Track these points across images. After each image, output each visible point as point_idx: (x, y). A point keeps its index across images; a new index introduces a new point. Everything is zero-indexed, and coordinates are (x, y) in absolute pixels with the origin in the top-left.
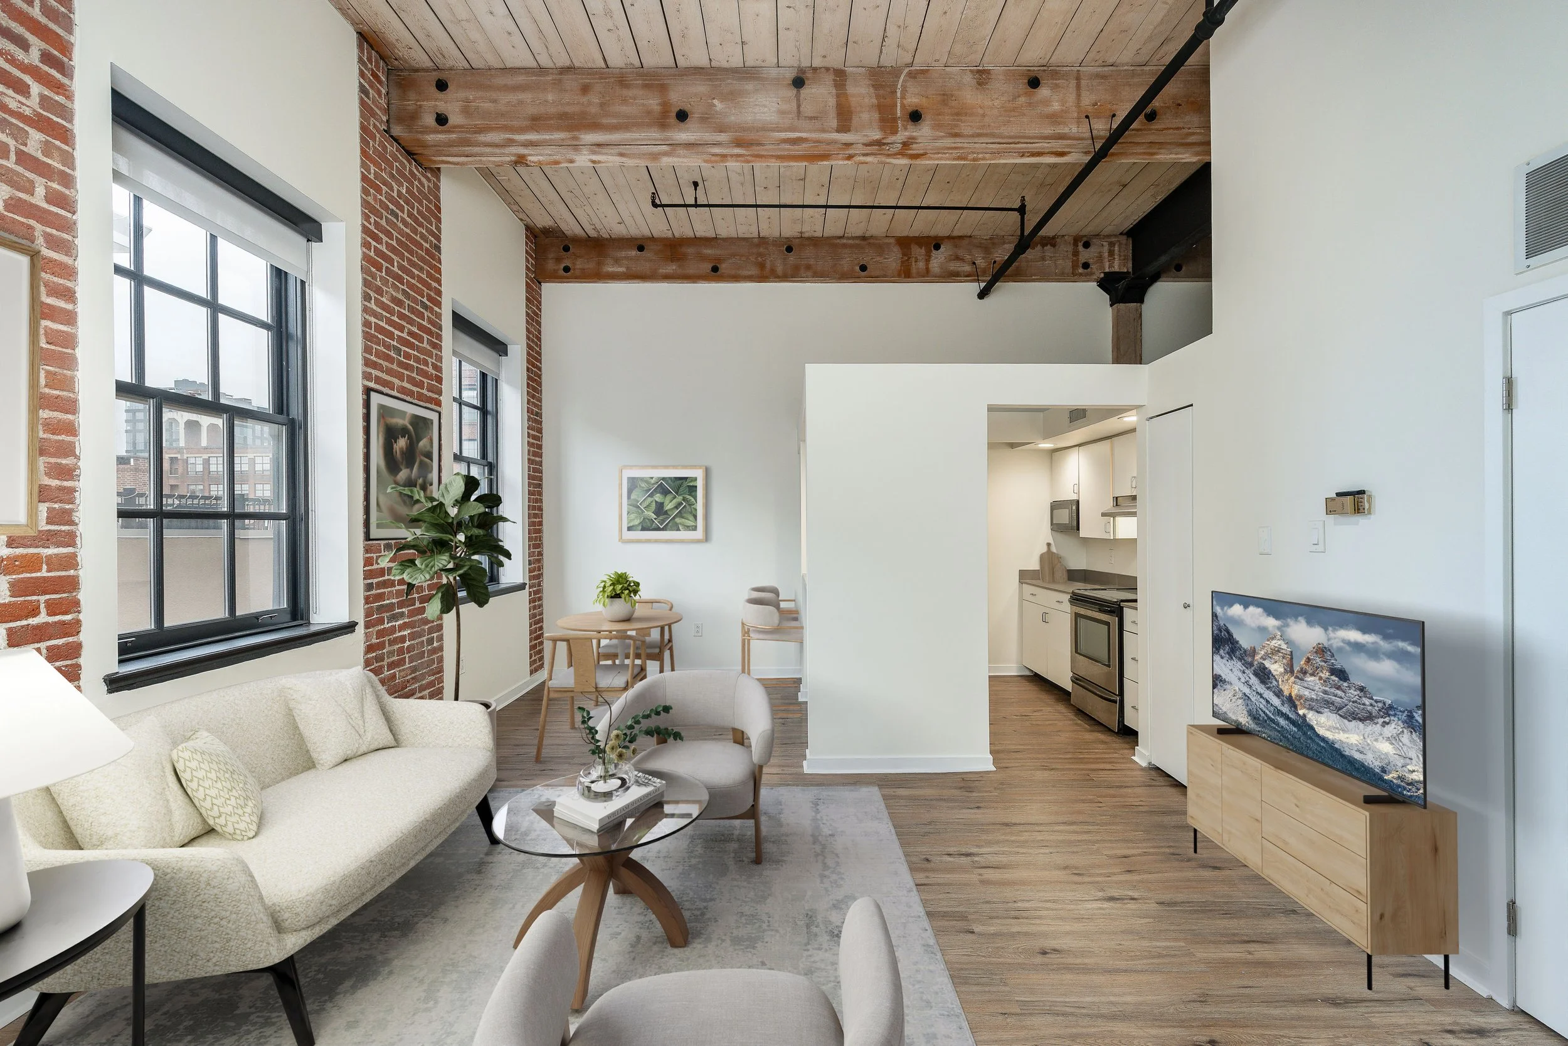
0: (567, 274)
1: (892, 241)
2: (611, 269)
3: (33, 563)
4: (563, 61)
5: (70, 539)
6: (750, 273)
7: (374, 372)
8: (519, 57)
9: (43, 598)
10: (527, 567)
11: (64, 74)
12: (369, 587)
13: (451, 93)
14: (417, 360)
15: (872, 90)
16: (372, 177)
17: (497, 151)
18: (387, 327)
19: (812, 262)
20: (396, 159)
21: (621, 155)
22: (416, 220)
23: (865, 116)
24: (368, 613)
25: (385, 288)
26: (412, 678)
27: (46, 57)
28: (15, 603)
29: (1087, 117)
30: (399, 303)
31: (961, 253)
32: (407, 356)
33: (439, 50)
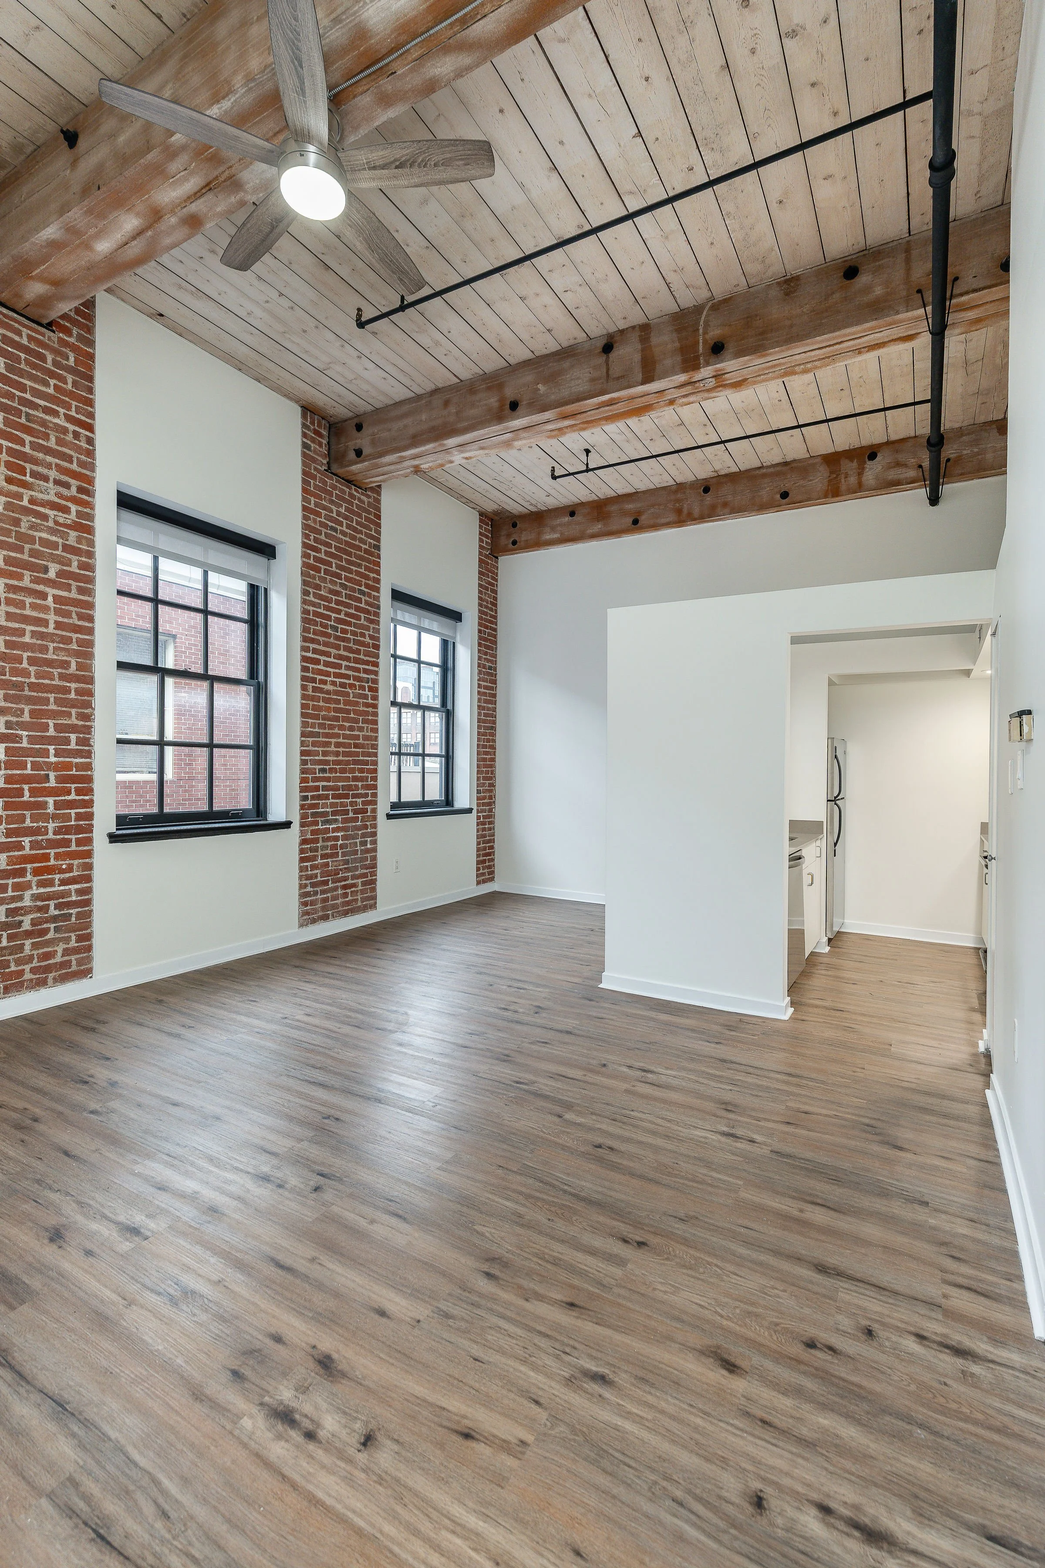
0: (516, 546)
1: (819, 460)
2: (548, 537)
3: (68, 766)
4: (430, 387)
5: (89, 754)
6: (668, 520)
7: (312, 646)
8: (400, 393)
9: (73, 786)
10: (475, 795)
11: (89, 496)
12: (305, 798)
13: (367, 431)
14: (354, 633)
15: (675, 335)
16: (312, 506)
17: (398, 466)
18: (325, 612)
19: (730, 498)
20: (334, 487)
21: (482, 448)
22: (355, 530)
23: (668, 362)
24: (303, 817)
25: (323, 584)
26: (345, 868)
27: (80, 490)
28: (58, 787)
29: (919, 291)
30: (337, 593)
31: (901, 457)
32: (344, 631)
33: (351, 403)
